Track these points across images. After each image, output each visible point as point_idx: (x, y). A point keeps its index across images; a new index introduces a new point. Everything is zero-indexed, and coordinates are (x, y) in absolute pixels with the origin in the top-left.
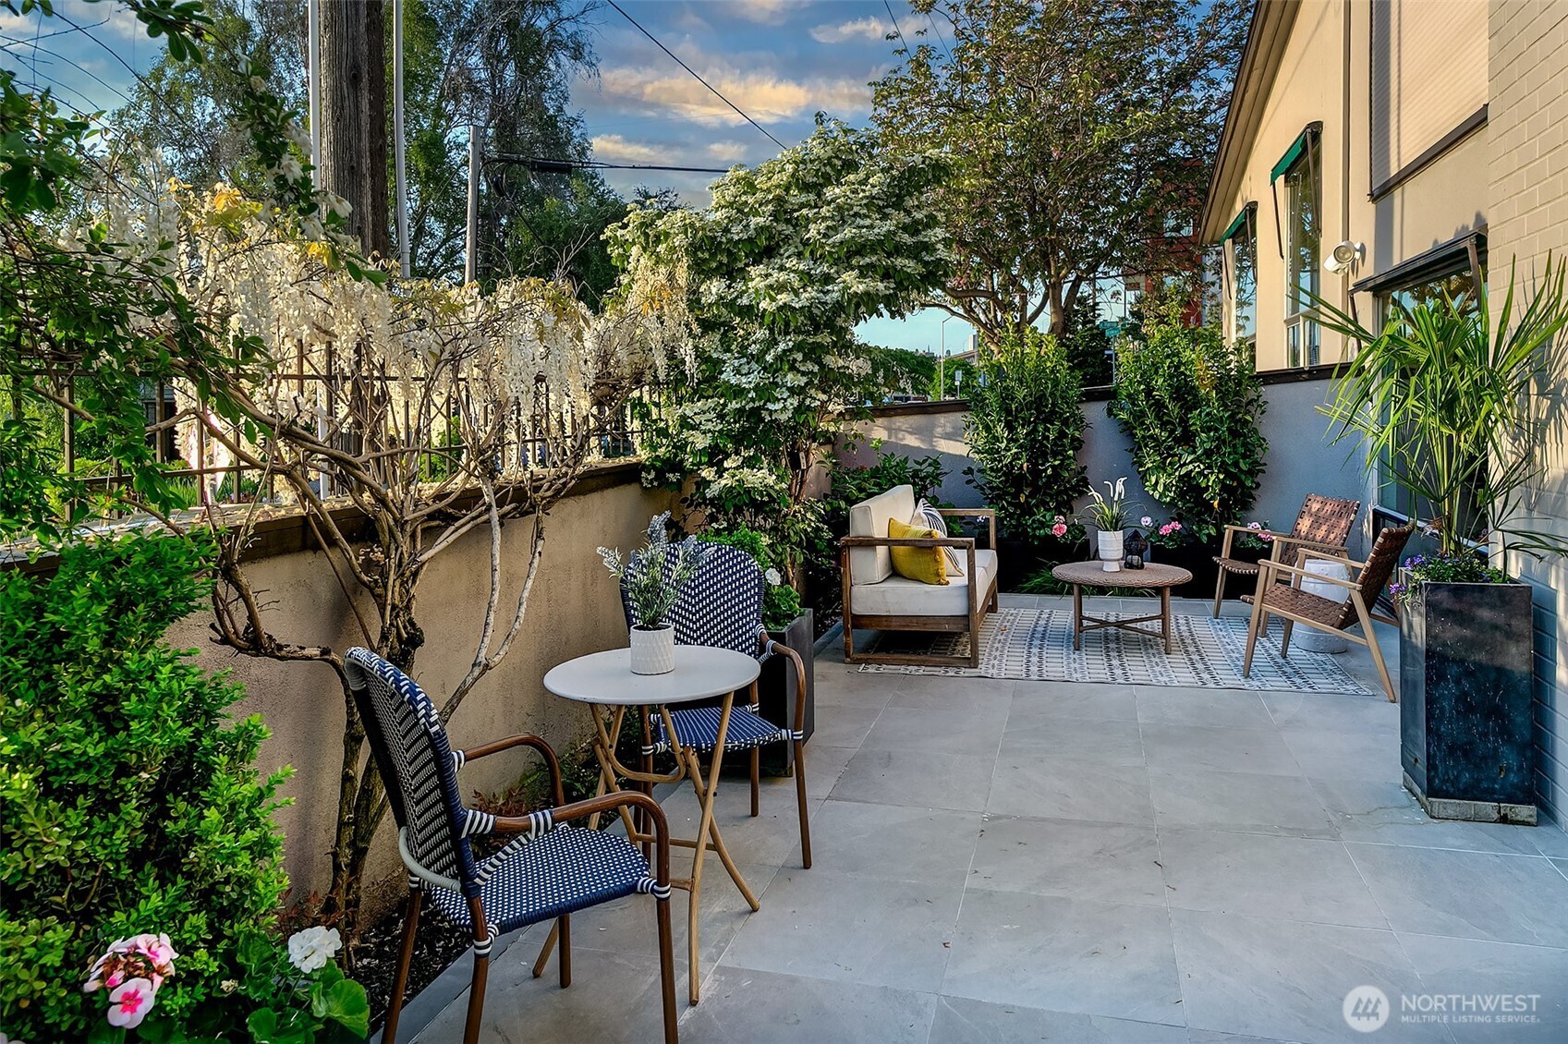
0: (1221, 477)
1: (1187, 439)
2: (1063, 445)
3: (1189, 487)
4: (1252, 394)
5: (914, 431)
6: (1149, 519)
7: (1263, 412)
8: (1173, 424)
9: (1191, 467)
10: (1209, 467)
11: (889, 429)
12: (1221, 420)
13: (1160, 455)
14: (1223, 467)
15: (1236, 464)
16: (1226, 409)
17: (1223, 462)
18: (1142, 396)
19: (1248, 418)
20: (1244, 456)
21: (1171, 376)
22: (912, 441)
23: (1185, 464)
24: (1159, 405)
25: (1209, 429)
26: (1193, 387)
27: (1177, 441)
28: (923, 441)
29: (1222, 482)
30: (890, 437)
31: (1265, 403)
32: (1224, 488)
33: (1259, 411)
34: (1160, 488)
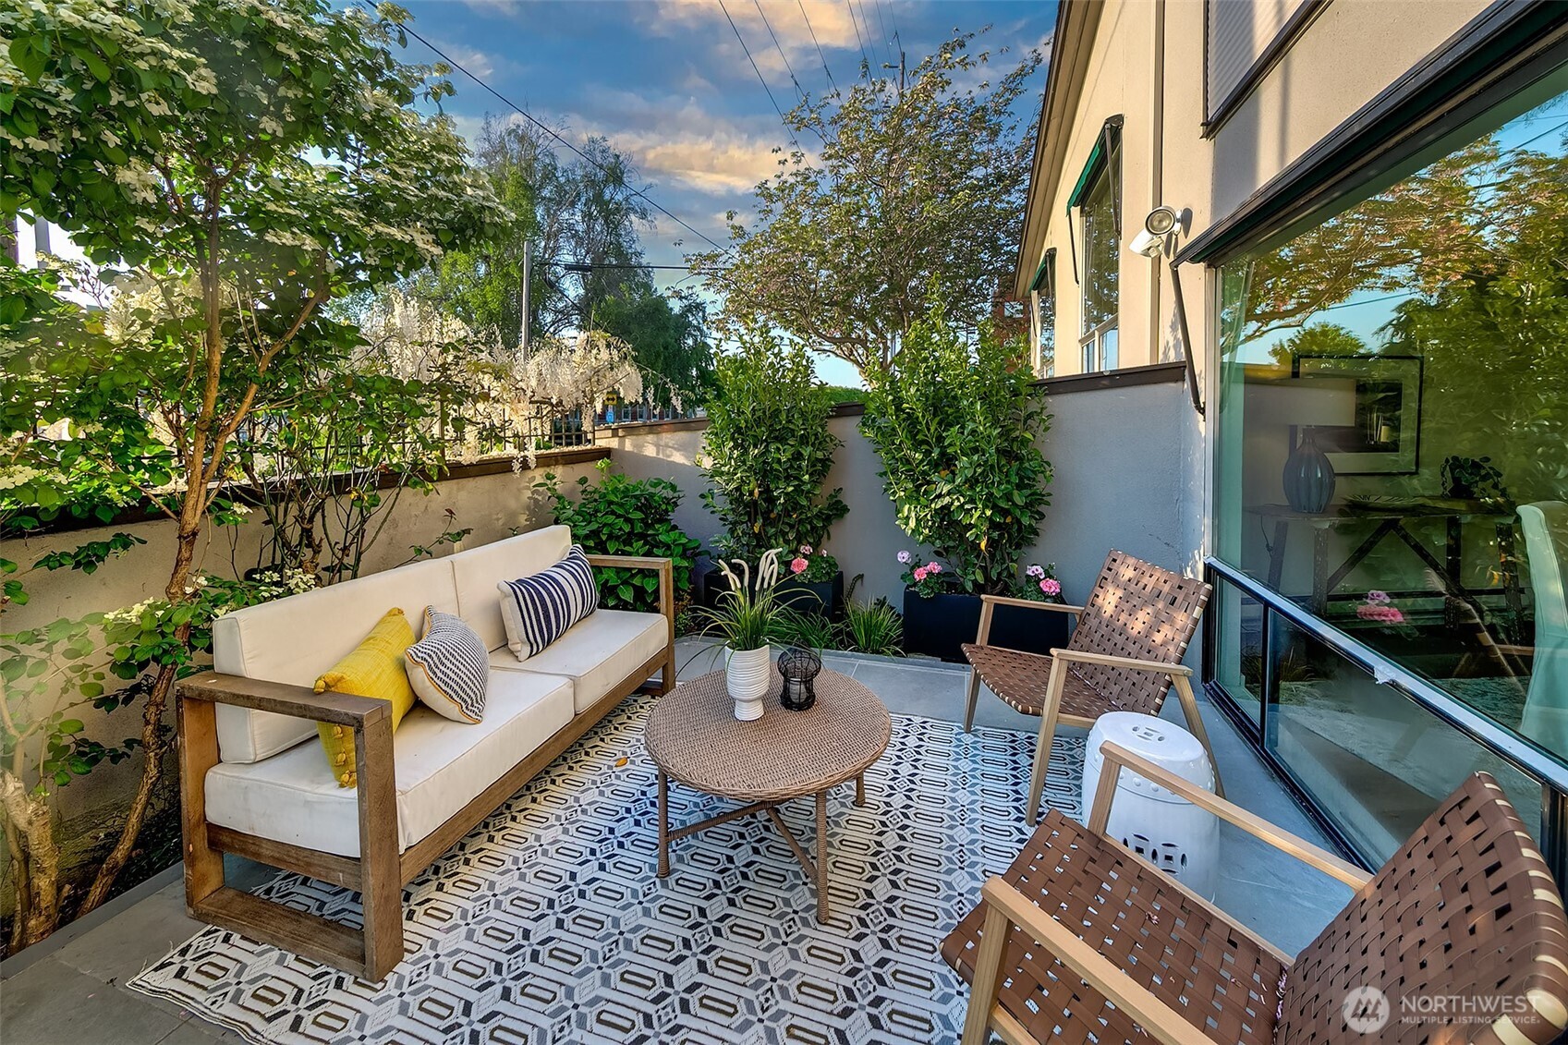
0: (988, 513)
1: (947, 462)
2: (800, 467)
3: (946, 523)
4: (1034, 406)
5: (681, 448)
6: (906, 555)
7: (1047, 429)
8: (927, 443)
9: (947, 500)
10: (972, 501)
11: (657, 446)
12: (989, 439)
13: (913, 481)
14: (990, 501)
15: (1008, 497)
16: (994, 424)
17: (990, 495)
18: (892, 409)
19: (1028, 435)
20: (1020, 487)
21: (927, 385)
22: (678, 458)
23: (939, 496)
24: (912, 421)
25: (975, 450)
26: (955, 398)
27: (935, 466)
28: (687, 458)
29: (990, 519)
30: (658, 453)
31: (1050, 416)
32: (993, 525)
33: (1042, 427)
34: (912, 524)
